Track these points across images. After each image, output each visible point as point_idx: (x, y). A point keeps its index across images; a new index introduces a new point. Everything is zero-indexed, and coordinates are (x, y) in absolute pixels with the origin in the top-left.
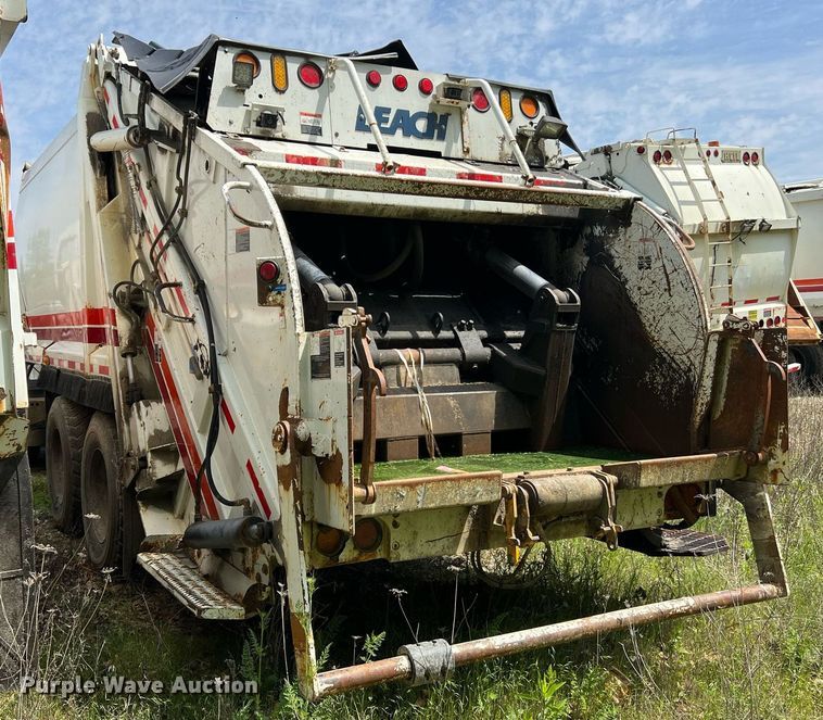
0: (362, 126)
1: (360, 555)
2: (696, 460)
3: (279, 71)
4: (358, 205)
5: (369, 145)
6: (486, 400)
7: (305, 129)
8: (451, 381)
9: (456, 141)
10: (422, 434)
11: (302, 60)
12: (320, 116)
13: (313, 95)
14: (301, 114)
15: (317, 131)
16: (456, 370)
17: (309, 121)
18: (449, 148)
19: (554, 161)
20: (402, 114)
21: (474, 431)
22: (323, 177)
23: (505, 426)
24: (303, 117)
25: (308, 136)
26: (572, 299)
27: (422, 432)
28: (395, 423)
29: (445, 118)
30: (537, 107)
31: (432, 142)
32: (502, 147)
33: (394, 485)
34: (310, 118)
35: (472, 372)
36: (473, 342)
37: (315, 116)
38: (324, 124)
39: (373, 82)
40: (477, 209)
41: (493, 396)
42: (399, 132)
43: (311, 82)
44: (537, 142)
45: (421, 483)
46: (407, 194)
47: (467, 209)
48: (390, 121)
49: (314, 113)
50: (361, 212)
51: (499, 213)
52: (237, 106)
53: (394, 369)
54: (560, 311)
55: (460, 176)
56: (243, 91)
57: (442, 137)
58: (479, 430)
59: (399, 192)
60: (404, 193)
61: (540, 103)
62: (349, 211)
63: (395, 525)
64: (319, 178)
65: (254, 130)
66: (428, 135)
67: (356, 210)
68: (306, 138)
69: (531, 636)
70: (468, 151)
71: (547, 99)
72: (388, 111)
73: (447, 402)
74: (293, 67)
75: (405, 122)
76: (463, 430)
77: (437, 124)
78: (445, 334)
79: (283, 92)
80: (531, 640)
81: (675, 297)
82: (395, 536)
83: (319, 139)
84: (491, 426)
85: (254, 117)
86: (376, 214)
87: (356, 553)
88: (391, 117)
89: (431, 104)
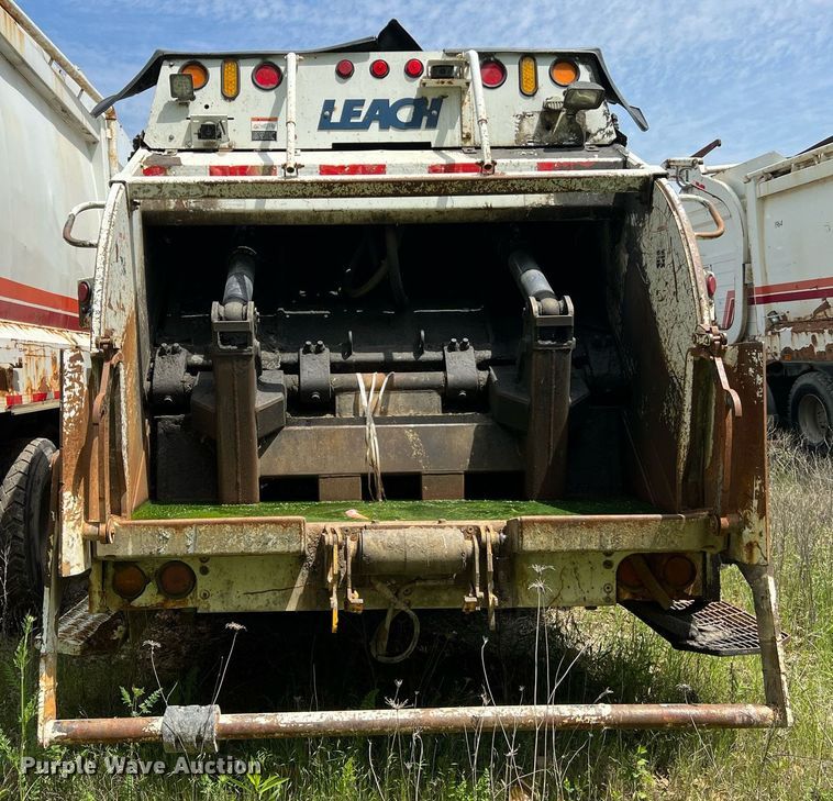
0: (325, 124)
1: (166, 601)
2: (622, 521)
3: (231, 77)
4: (297, 214)
5: (334, 144)
6: (462, 435)
7: (256, 136)
8: (428, 410)
9: (453, 127)
10: (365, 471)
11: (258, 62)
12: (276, 119)
13: (270, 97)
14: (253, 119)
15: (272, 136)
16: (436, 398)
17: (262, 127)
18: (442, 137)
19: (599, 136)
20: (379, 104)
21: (439, 470)
22: (207, 187)
23: (485, 467)
24: (254, 123)
25: (260, 142)
26: (565, 310)
27: (366, 468)
28: (330, 458)
29: (438, 103)
30: (577, 72)
31: (419, 132)
32: (520, 128)
33: (155, 525)
34: (263, 123)
35: (456, 400)
36: (464, 365)
37: (269, 120)
38: (280, 128)
39: (344, 73)
40: (455, 206)
41: (472, 430)
42: (375, 125)
43: (267, 84)
44: (574, 115)
45: (191, 525)
46: (315, 197)
47: (441, 207)
48: (363, 115)
49: (268, 116)
50: (306, 221)
51: (489, 209)
52: (179, 121)
53: (352, 396)
54: (538, 324)
55: (433, 169)
56: (187, 105)
57: (432, 124)
58: (446, 470)
59: (304, 196)
60: (311, 196)
61: (581, 67)
62: (291, 221)
63: (204, 571)
64: (202, 189)
65: (196, 143)
66: (414, 124)
67: (297, 218)
68: (257, 145)
69: (335, 719)
70: (468, 137)
71: (593, 60)
72: (361, 103)
73: (403, 434)
74: (247, 71)
75: (383, 113)
76: (423, 469)
77: (426, 110)
78: (429, 355)
79: (233, 99)
80: (333, 723)
81: (681, 303)
82: (203, 583)
83: (273, 145)
84: (464, 465)
85: (196, 130)
86: (324, 221)
87: (160, 599)
88: (365, 110)
89: (419, 90)
